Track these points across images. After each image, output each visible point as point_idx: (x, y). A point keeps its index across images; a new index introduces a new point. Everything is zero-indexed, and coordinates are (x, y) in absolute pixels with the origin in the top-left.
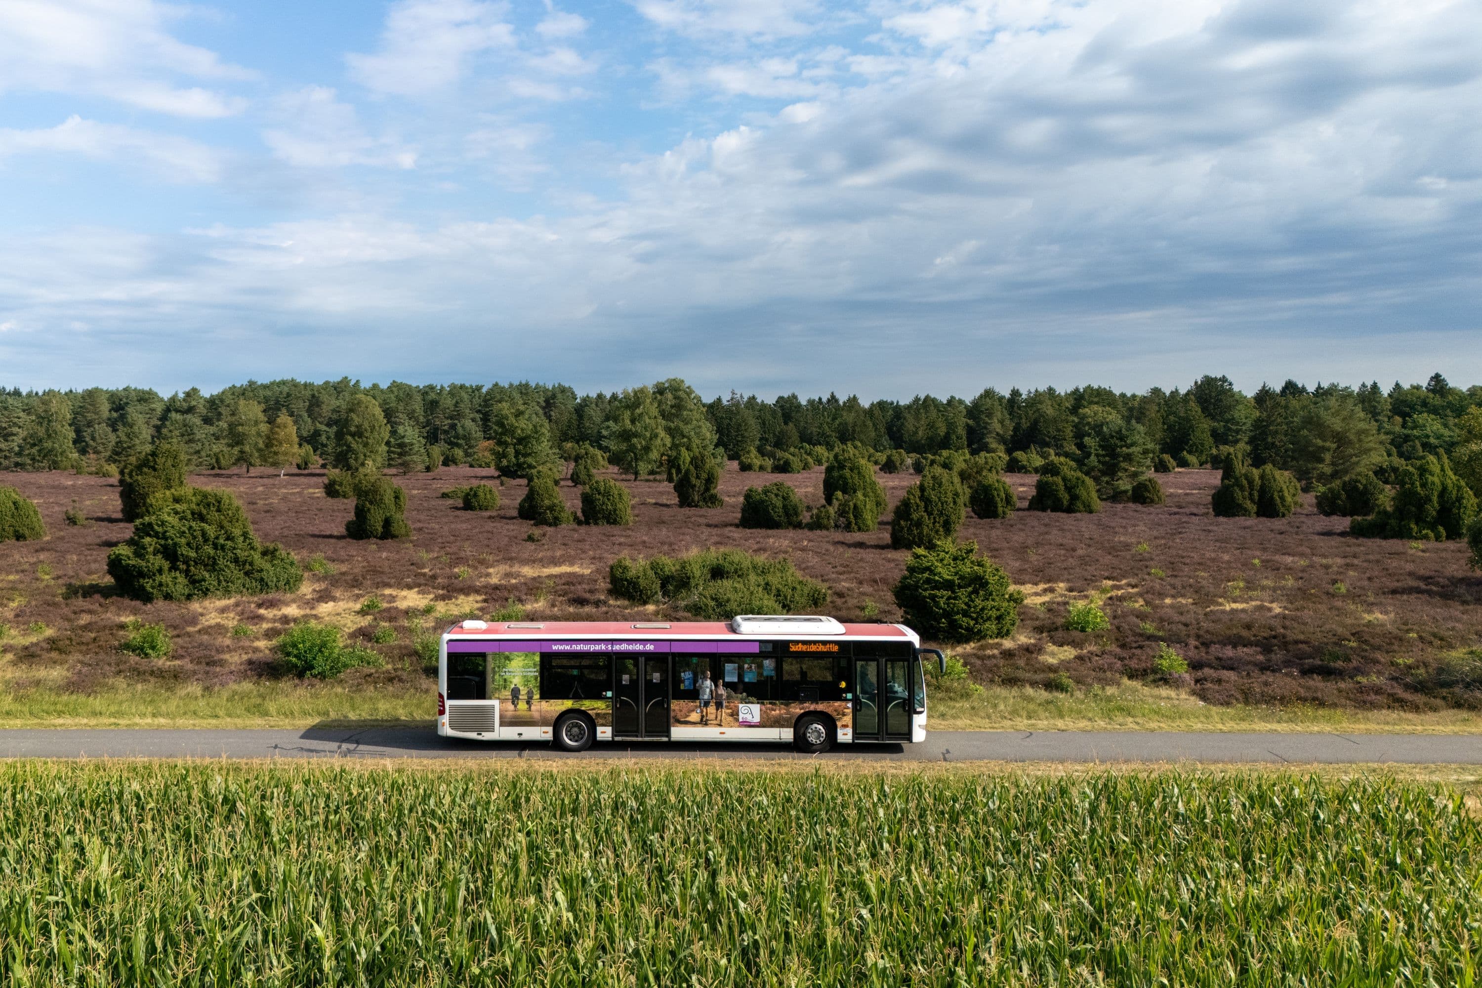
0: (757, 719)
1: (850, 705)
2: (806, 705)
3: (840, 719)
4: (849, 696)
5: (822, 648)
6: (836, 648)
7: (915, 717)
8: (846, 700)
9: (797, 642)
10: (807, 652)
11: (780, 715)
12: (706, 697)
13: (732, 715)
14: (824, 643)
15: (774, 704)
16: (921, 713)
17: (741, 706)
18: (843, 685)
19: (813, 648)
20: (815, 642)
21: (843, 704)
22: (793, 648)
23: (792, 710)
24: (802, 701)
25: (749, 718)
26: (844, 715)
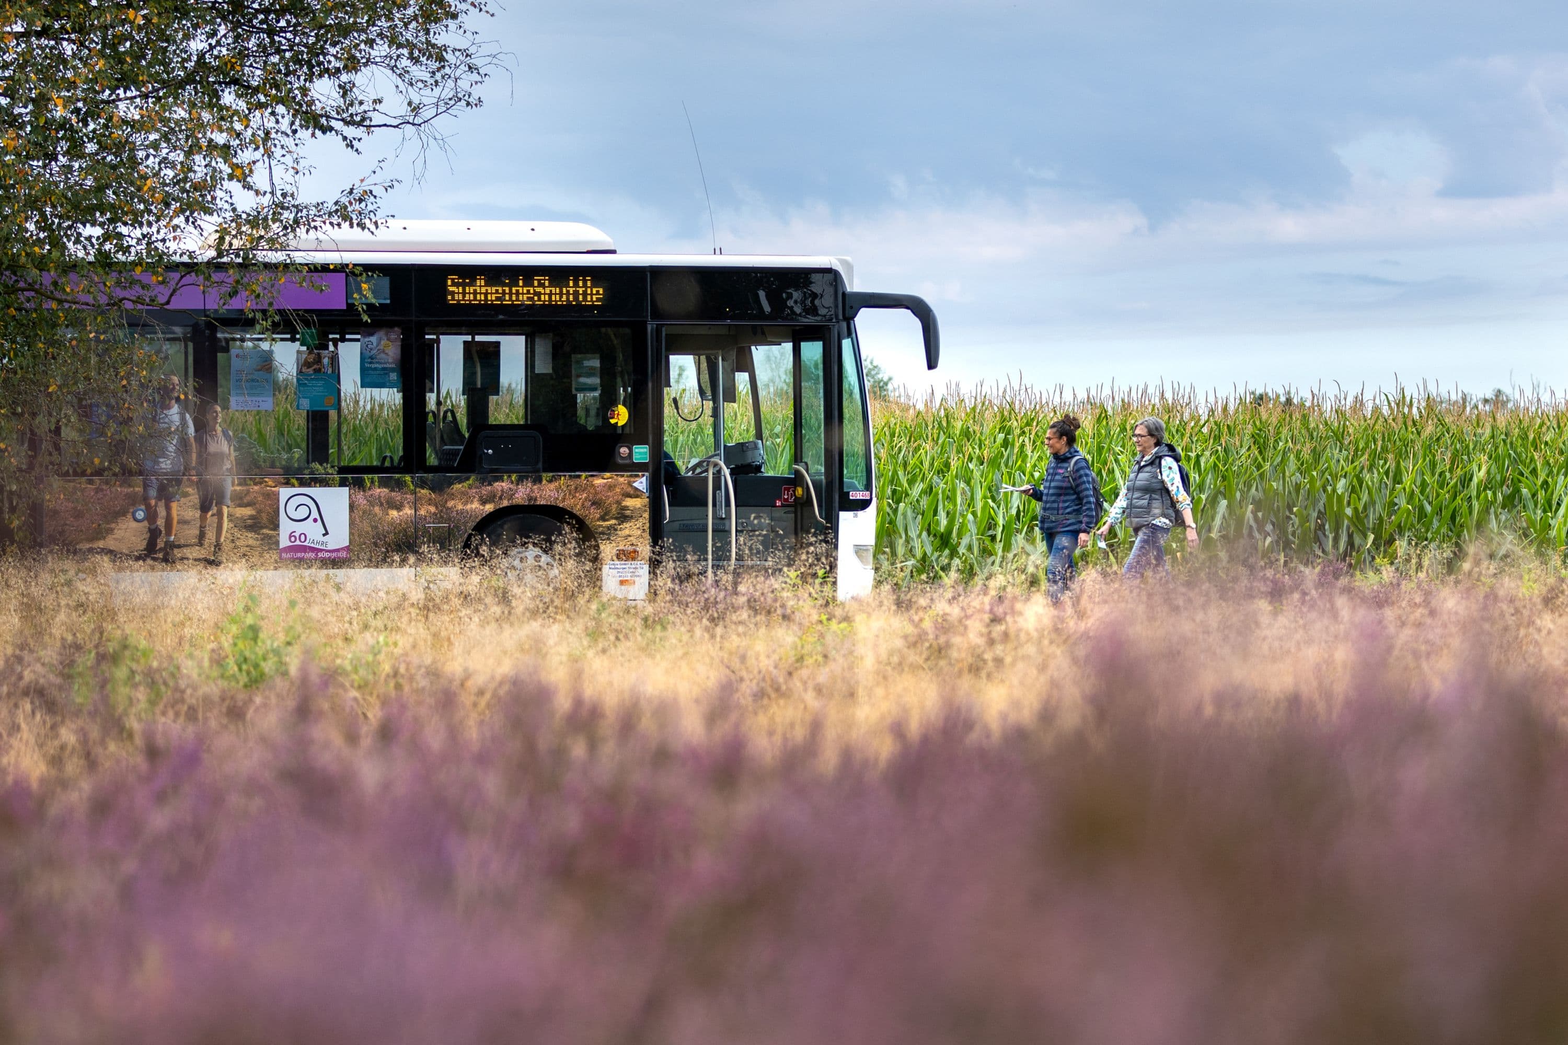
0: (339, 537)
1: (642, 483)
2: (503, 485)
3: (609, 533)
4: (641, 453)
5: (548, 294)
6: (595, 295)
7: (845, 517)
8: (636, 468)
9: (468, 273)
10: (502, 308)
11: (417, 521)
12: (165, 465)
13: (253, 526)
14: (559, 275)
15: (400, 485)
16: (863, 505)
17: (285, 493)
18: (621, 416)
19: (522, 294)
20: (528, 273)
21: (622, 480)
22: (457, 293)
23: (456, 505)
24: (491, 474)
25: (312, 533)
26: (623, 517)
